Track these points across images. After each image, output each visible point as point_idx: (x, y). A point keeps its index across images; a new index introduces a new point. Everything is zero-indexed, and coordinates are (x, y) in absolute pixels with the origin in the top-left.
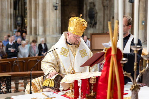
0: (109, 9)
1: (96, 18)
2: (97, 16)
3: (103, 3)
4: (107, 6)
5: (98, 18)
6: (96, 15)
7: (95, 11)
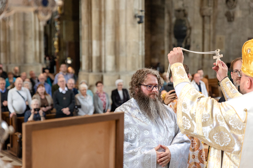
0: (212, 22)
1: (189, 37)
2: (190, 34)
3: (201, 10)
4: (210, 17)
5: (192, 37)
6: (188, 32)
7: (187, 25)
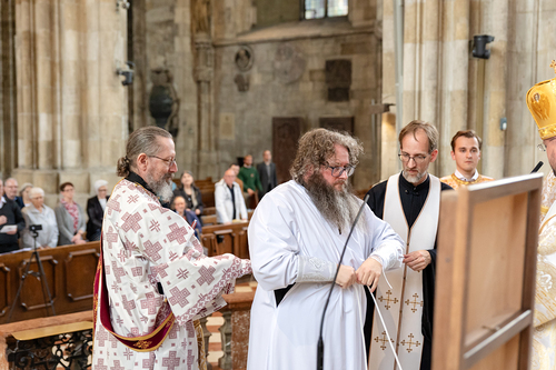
0: (213, 91)
1: (176, 115)
2: (178, 110)
3: (195, 71)
4: (209, 83)
5: (181, 115)
6: (175, 106)
7: (172, 96)
